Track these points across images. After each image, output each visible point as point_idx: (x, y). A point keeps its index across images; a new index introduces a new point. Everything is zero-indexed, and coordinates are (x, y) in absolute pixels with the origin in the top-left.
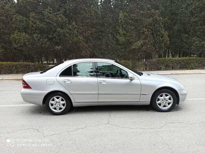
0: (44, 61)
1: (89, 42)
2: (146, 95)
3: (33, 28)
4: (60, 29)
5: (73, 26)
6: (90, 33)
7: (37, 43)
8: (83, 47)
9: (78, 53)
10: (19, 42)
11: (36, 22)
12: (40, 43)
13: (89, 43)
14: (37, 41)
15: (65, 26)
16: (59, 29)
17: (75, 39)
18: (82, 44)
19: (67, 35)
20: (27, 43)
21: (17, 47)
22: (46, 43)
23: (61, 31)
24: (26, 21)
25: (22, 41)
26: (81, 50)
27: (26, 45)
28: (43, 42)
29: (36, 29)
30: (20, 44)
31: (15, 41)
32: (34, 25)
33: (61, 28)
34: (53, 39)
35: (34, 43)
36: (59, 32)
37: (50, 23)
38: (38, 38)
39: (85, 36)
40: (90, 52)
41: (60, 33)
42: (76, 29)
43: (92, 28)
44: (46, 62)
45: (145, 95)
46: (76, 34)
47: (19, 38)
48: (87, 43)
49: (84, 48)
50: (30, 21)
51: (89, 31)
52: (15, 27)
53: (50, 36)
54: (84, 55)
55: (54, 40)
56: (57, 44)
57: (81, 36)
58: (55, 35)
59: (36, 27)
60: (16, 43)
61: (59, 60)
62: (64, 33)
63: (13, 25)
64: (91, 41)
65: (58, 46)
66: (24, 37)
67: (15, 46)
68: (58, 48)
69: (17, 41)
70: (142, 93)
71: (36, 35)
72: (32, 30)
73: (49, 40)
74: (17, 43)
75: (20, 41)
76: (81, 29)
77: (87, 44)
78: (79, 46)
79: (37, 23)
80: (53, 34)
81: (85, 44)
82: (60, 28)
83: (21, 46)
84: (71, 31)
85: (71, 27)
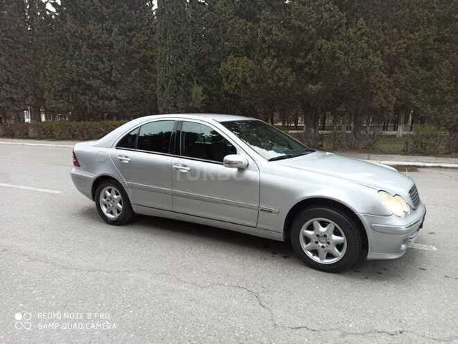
0: (277, 122)
1: (396, 70)
2: (270, 212)
3: (264, 46)
4: (324, 41)
5: (359, 29)
6: (405, 45)
7: (269, 78)
8: (377, 86)
9: (363, 100)
10: (233, 78)
11: (271, 29)
12: (275, 78)
13: (396, 73)
14: (269, 75)
15: (337, 32)
16: (321, 42)
17: (360, 64)
18: (376, 76)
19: (340, 54)
20: (249, 80)
21: (231, 88)
22: (286, 78)
23: (325, 46)
24: (252, 29)
25: (240, 75)
26: (372, 93)
27: (247, 84)
28: (281, 76)
29: (270, 47)
30: (235, 84)
31: (228, 77)
32: (267, 38)
33: (327, 39)
34: (305, 67)
35: (262, 80)
36: (320, 50)
37: (301, 30)
38: (272, 67)
39: (389, 55)
40: (398, 99)
41: (323, 51)
42: (366, 38)
43: (412, 33)
44: (280, 124)
45: (270, 214)
46: (363, 50)
47: (235, 68)
48: (390, 73)
49: (379, 88)
50: (259, 30)
51: (401, 42)
52: (229, 48)
53: (299, 61)
54: (380, 105)
55: (306, 69)
56: (312, 78)
57: (378, 56)
58: (310, 56)
59: (270, 41)
60: (229, 81)
61: (312, 118)
62: (332, 49)
63: (227, 43)
64: (403, 69)
65: (314, 85)
66: (243, 68)
67: (226, 87)
68: (313, 88)
69: (231, 76)
70: (263, 206)
71: (267, 59)
72: (262, 50)
73: (295, 71)
74: (231, 81)
75: (236, 75)
76: (378, 38)
77: (389, 77)
78: (368, 83)
79: (274, 33)
80: (307, 55)
81: (385, 76)
82: (323, 38)
83: (237, 86)
84: (352, 44)
85: (351, 34)
